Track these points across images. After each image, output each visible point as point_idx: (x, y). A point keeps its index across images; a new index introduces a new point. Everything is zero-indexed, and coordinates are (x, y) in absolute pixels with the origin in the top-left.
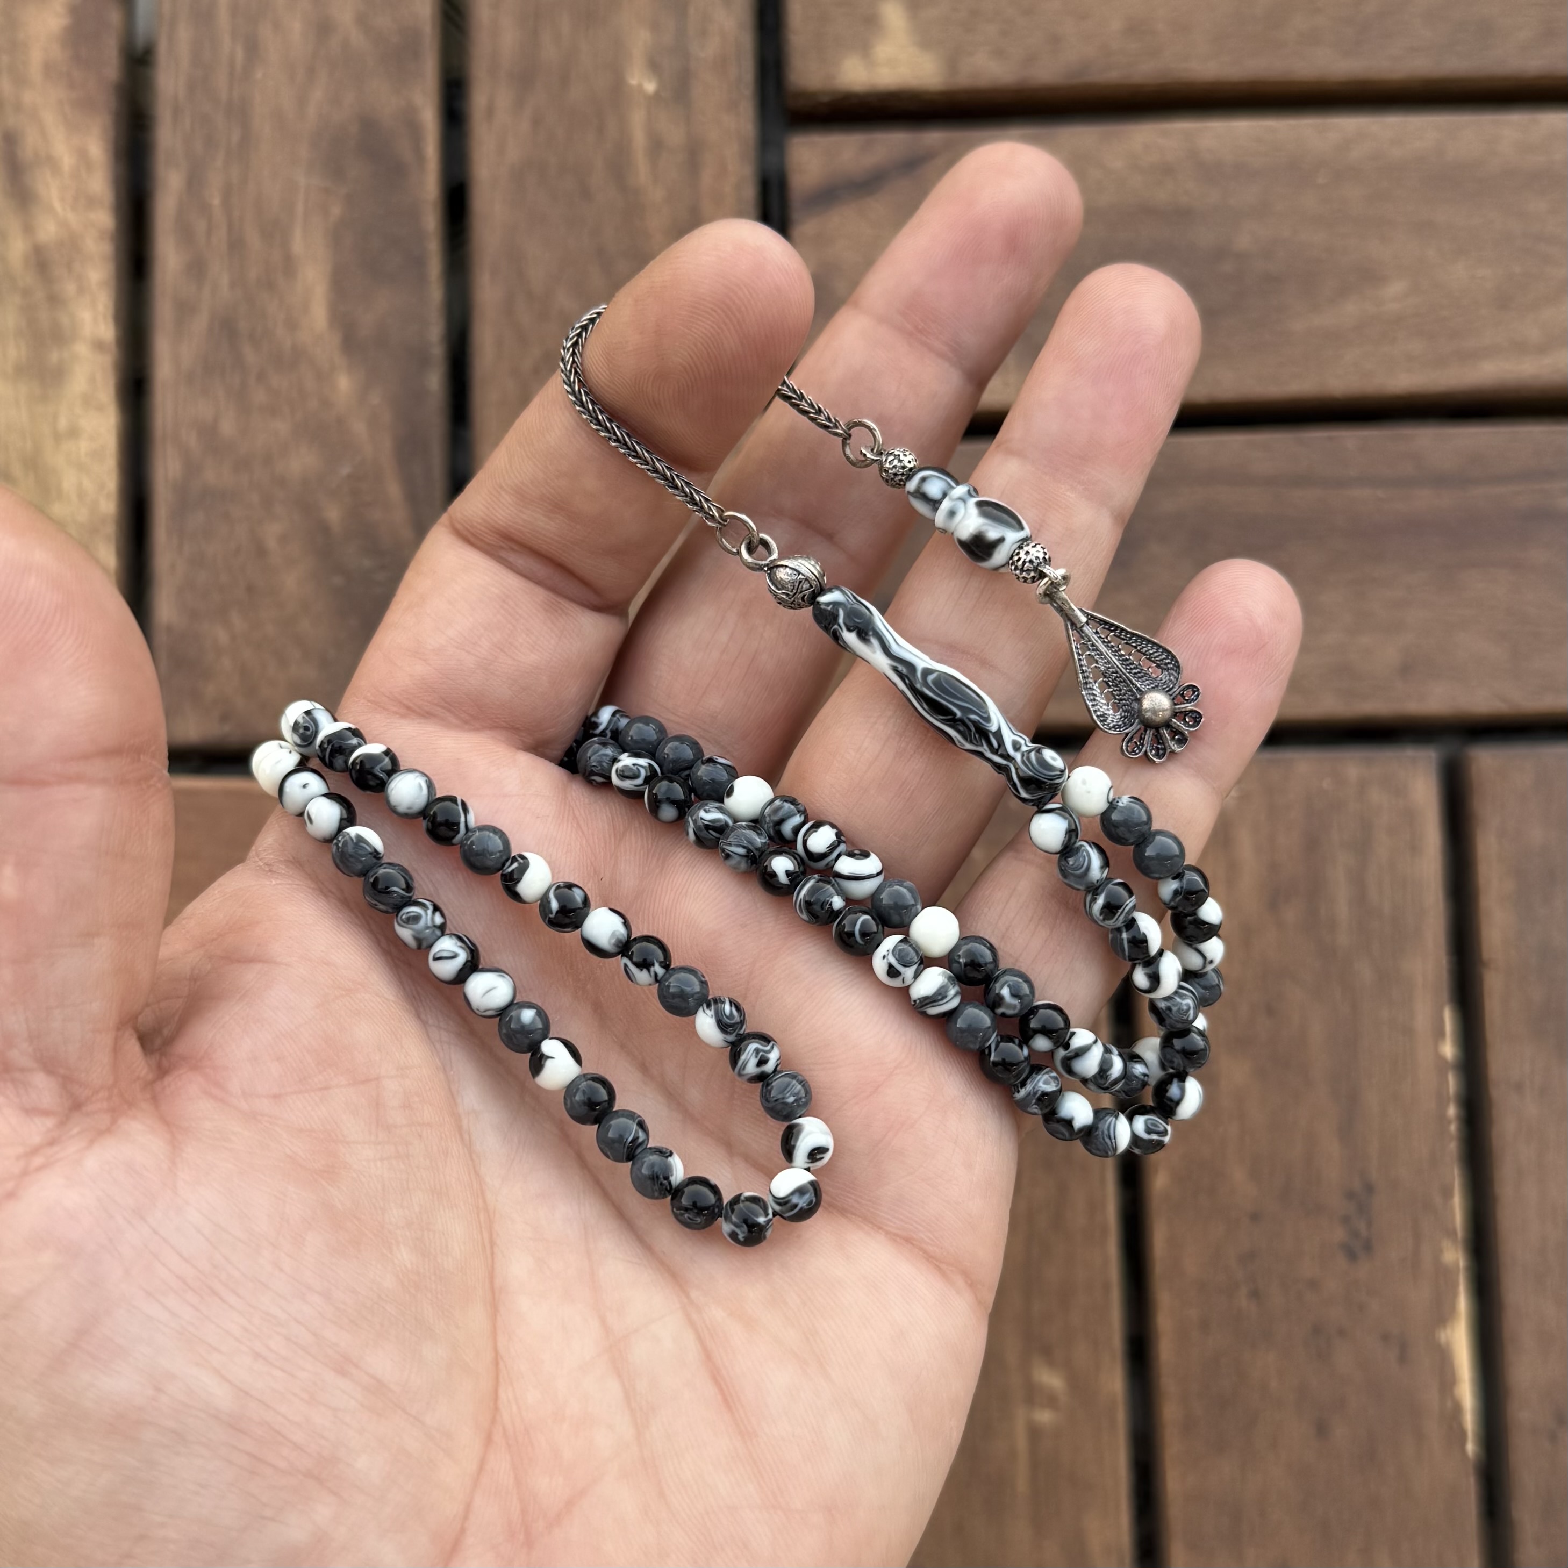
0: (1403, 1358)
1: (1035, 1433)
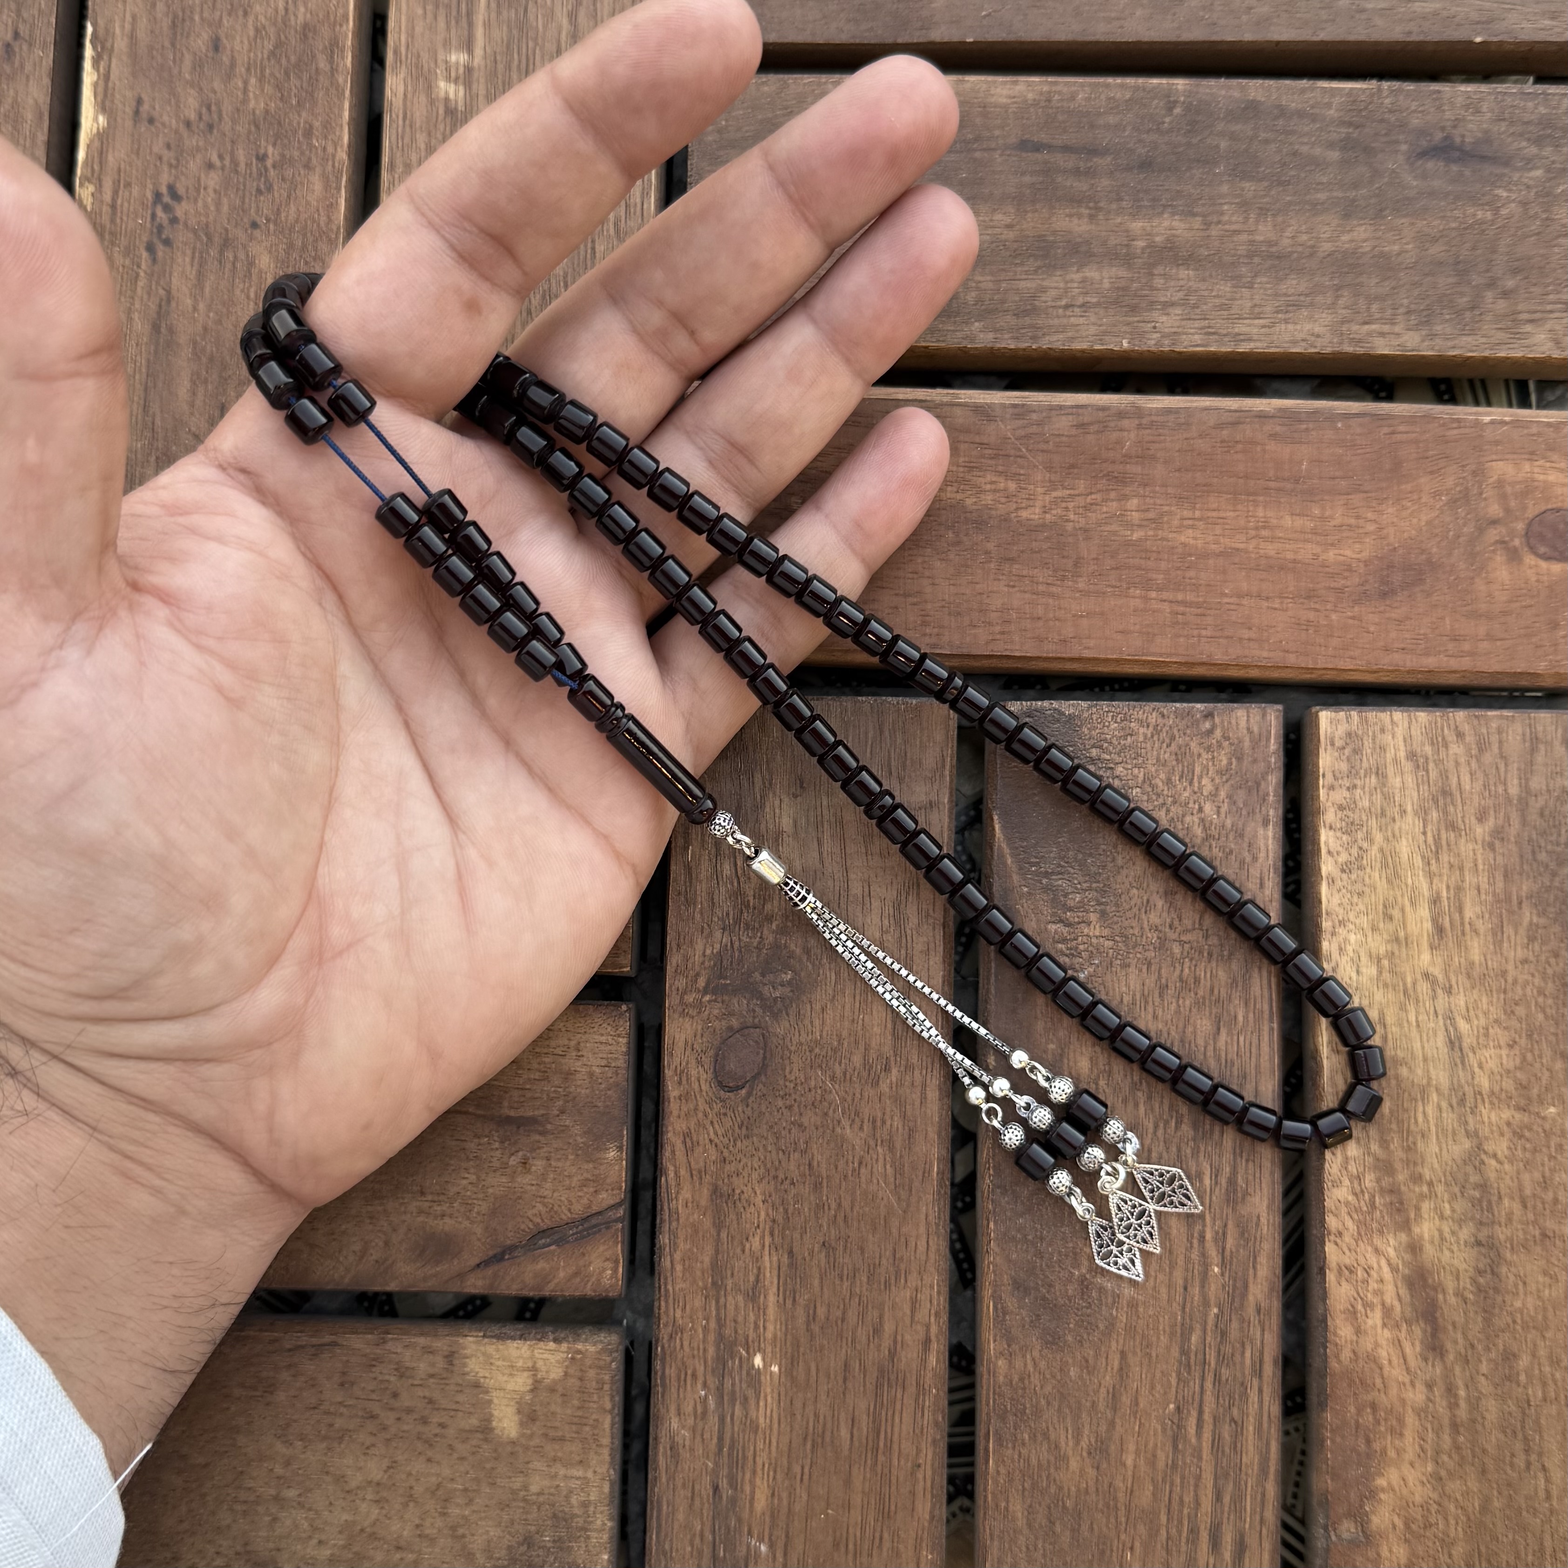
0: (139, 101)
1: (468, 46)
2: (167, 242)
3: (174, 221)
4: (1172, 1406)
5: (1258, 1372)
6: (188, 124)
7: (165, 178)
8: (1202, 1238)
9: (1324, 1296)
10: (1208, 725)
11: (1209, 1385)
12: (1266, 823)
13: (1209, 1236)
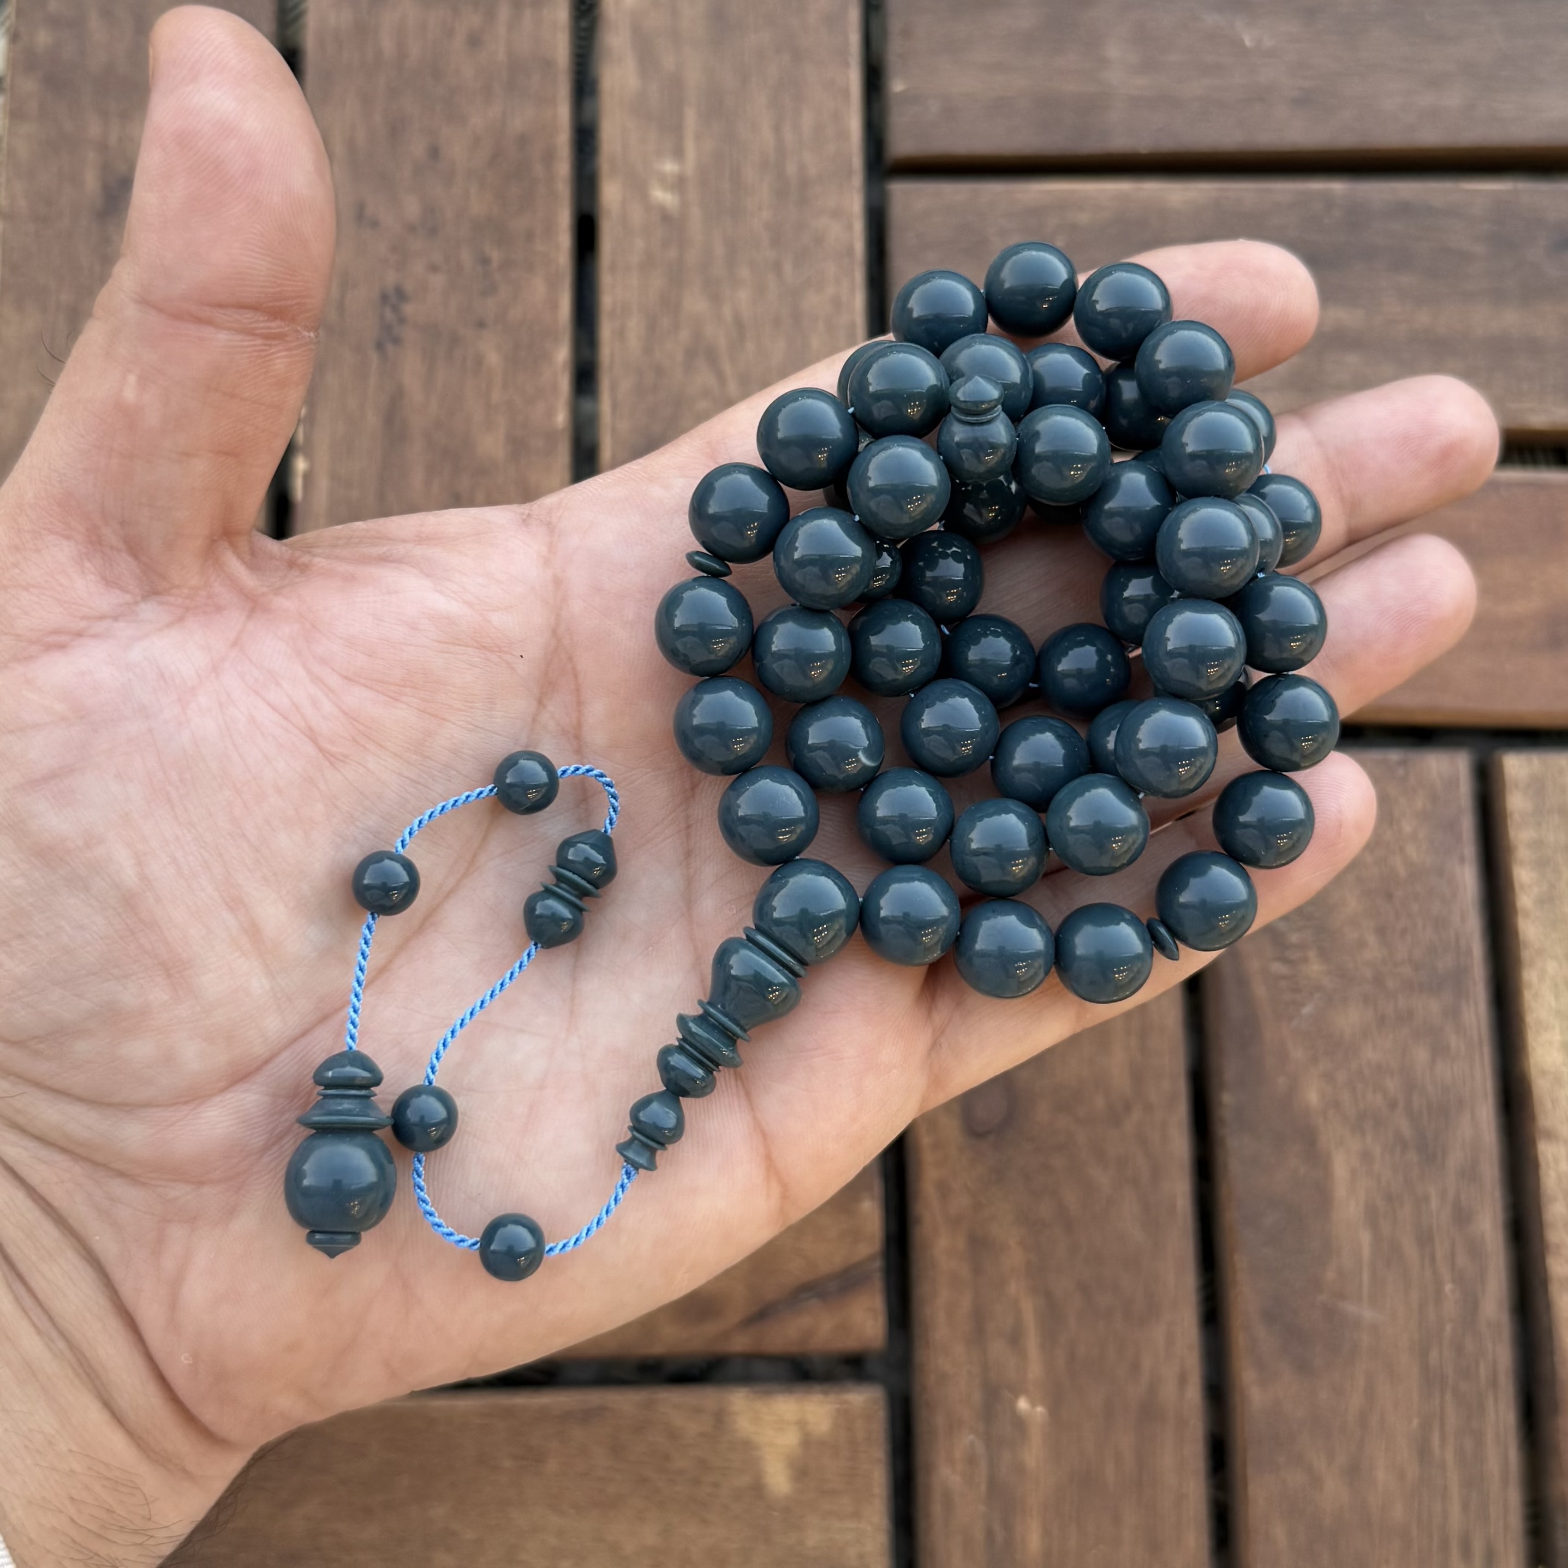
2: (397, 341)
3: (402, 320)
4: (1415, 1422)
5: (1494, 1382)
6: (411, 228)
7: (391, 278)
8: (1433, 1259)
9: (1548, 1306)
10: (1401, 772)
11: (1449, 1397)
12: (1462, 860)
13: (1439, 1254)
